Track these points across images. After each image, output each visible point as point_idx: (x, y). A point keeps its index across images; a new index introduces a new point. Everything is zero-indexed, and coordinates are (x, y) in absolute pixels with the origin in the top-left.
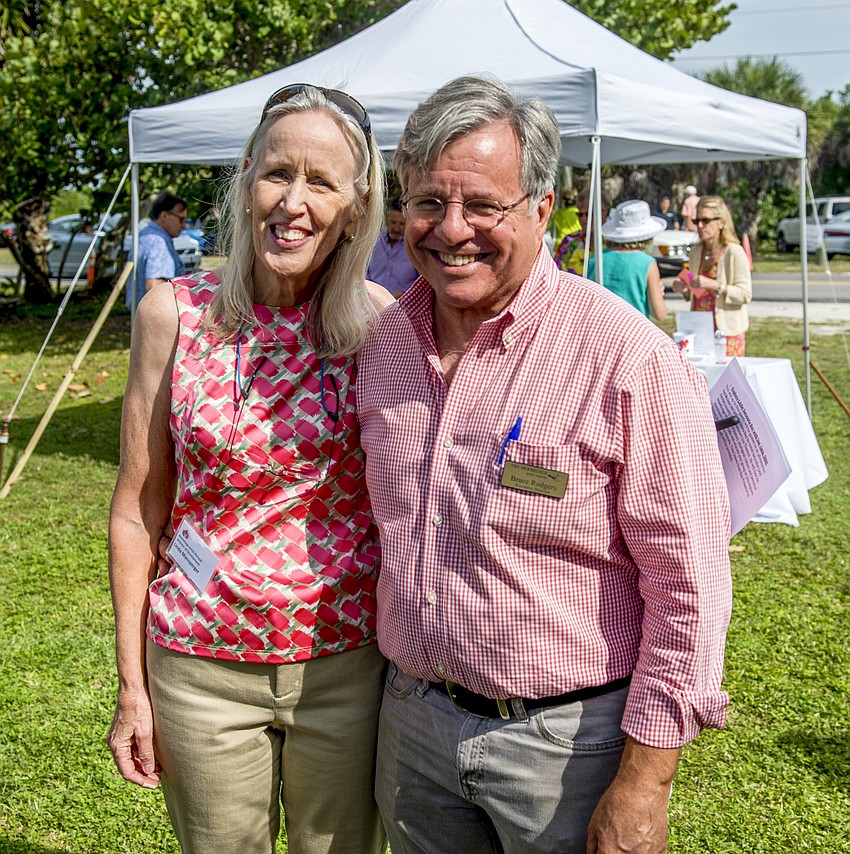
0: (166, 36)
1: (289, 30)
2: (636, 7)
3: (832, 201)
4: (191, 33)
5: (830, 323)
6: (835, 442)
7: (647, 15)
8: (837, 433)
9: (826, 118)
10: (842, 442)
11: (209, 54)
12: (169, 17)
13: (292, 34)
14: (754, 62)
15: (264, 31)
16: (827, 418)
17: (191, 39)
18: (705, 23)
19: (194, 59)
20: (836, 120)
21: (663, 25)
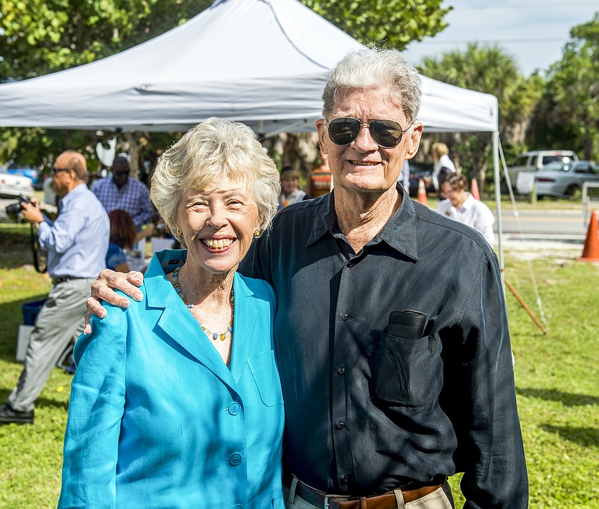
0: (14, 21)
1: (113, 20)
2: (381, 10)
3: (542, 154)
4: (33, 20)
5: (531, 251)
6: (525, 341)
7: (390, 16)
8: (527, 334)
9: (536, 90)
10: (530, 341)
11: (47, 36)
12: (15, 6)
13: (115, 24)
14: (480, 46)
15: (93, 20)
16: (521, 323)
17: (33, 25)
18: (432, 23)
19: (35, 39)
20: (545, 91)
21: (401, 23)
